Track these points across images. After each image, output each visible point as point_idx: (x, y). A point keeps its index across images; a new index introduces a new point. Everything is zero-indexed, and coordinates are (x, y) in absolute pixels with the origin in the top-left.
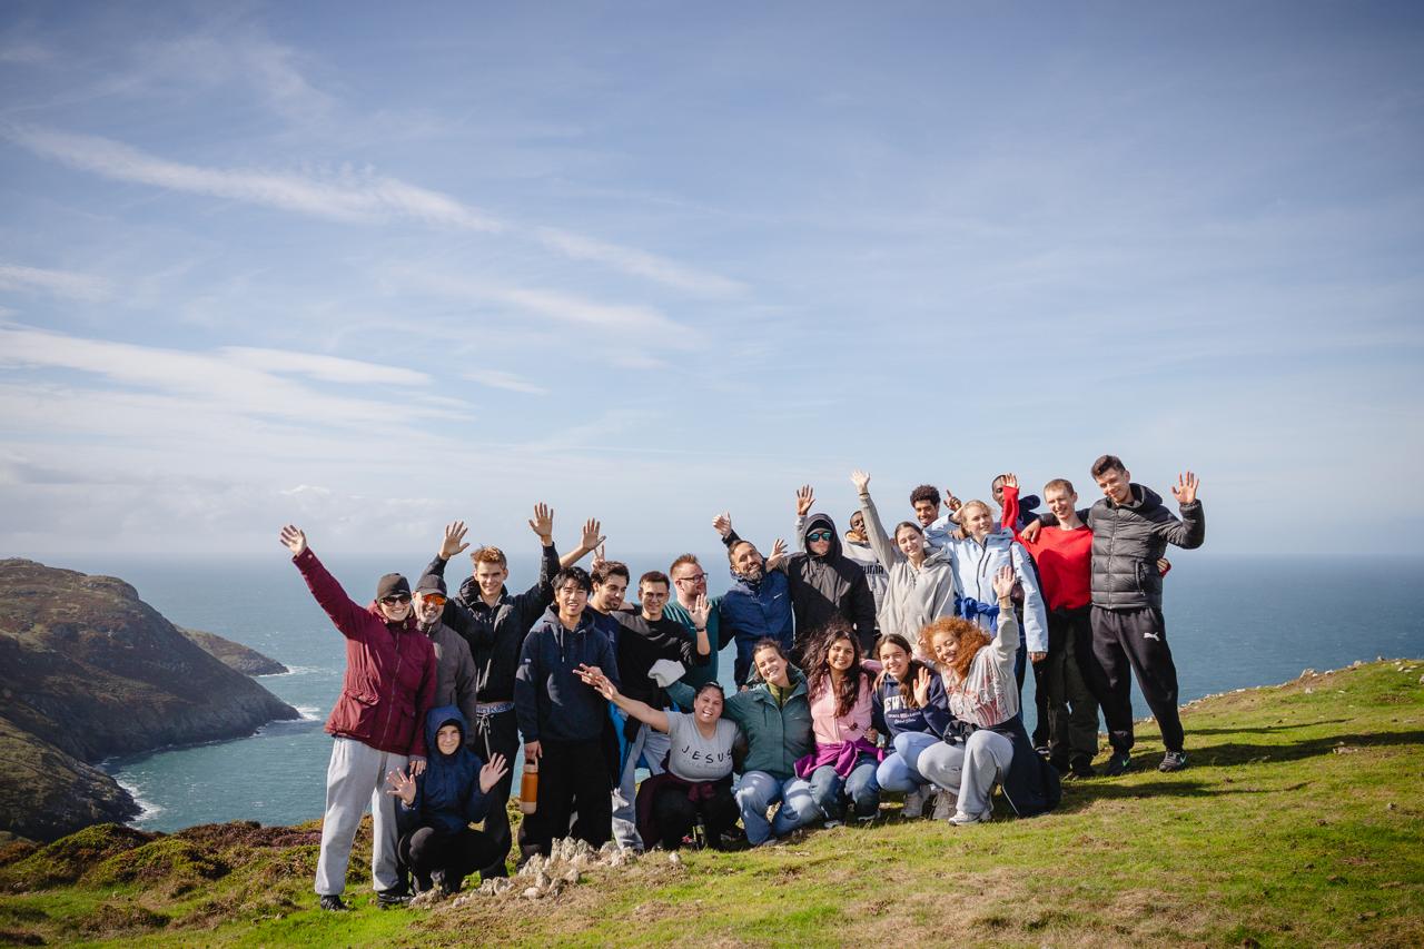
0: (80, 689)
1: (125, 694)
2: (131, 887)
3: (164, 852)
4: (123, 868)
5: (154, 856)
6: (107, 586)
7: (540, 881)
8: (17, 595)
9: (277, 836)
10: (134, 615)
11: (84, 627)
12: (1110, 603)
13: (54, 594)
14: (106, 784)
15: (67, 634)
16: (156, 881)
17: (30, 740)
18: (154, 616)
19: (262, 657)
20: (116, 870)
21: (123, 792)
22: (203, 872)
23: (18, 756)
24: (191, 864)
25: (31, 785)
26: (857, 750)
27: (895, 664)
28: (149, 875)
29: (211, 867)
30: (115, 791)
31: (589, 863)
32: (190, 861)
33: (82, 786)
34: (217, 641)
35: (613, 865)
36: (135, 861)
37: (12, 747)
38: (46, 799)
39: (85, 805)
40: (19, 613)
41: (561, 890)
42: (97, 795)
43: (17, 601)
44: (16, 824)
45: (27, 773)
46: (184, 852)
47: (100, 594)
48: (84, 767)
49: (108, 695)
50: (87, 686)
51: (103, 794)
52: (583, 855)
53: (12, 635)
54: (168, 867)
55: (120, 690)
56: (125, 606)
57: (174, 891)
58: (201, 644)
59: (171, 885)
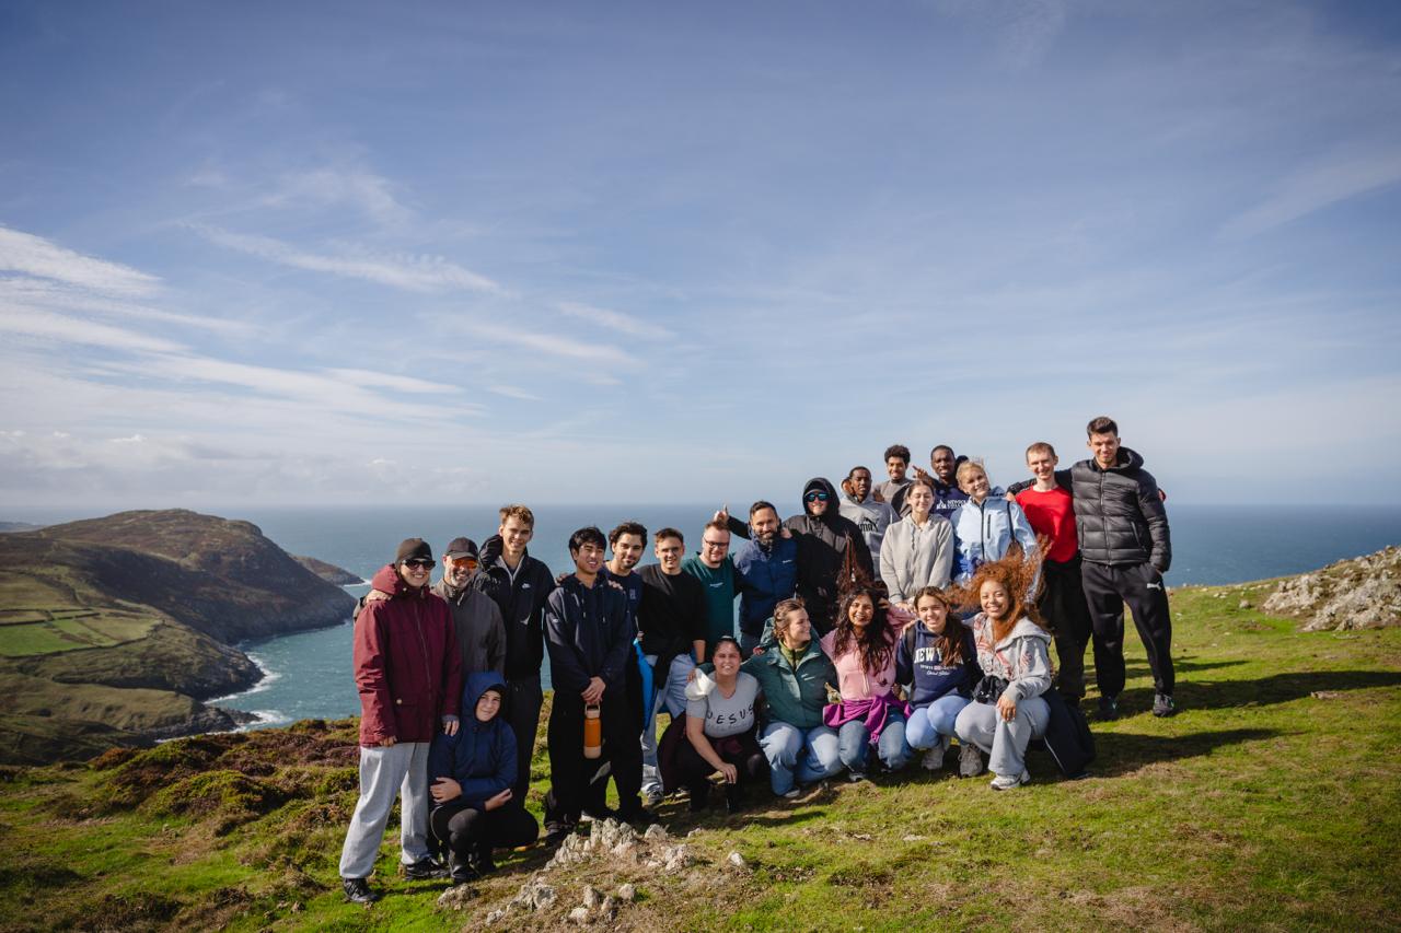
0: (223, 596)
1: (254, 599)
2: (182, 820)
3: (215, 783)
4: (176, 799)
5: (207, 787)
6: (240, 527)
7: (589, 899)
8: (178, 533)
9: (330, 748)
10: (259, 547)
11: (224, 554)
12: (1109, 559)
13: (204, 532)
14: (240, 658)
15: (214, 559)
16: (205, 814)
17: (189, 630)
18: (273, 547)
19: (348, 574)
20: (170, 801)
21: (253, 665)
22: (250, 805)
23: (180, 641)
24: (239, 796)
25: (189, 660)
26: (887, 704)
27: (933, 616)
28: (200, 808)
29: (258, 798)
30: (247, 664)
31: (639, 862)
32: (239, 792)
33: (224, 660)
34: (315, 563)
35: (668, 867)
36: (189, 791)
37: (176, 635)
38: (200, 669)
39: (226, 673)
40: (179, 545)
41: (615, 913)
42: (235, 667)
43: (179, 537)
44: (179, 687)
45: (186, 652)
46: (234, 785)
47: (236, 532)
48: (225, 648)
49: (242, 600)
50: (228, 593)
51: (239, 665)
52: (628, 844)
53: (175, 560)
54: (218, 800)
55: (252, 595)
56: (252, 540)
57: (218, 827)
58: (305, 565)
59: (216, 821)
